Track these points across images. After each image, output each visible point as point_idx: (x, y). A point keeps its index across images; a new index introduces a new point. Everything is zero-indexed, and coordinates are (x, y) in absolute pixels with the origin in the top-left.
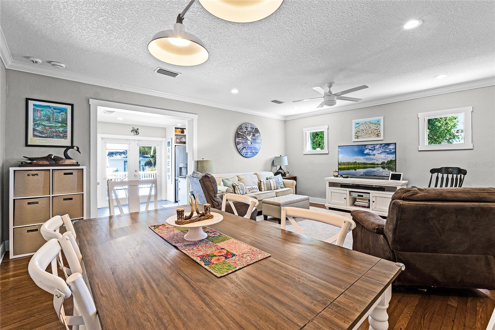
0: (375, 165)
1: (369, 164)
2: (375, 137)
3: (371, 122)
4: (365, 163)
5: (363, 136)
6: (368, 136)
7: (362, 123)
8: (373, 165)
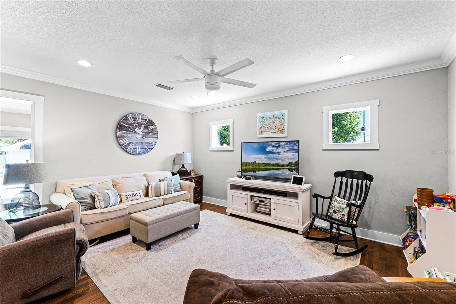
0: (279, 166)
1: (273, 165)
2: (279, 133)
3: (276, 116)
4: (268, 164)
5: (268, 132)
6: (272, 132)
7: (266, 117)
8: (278, 167)
